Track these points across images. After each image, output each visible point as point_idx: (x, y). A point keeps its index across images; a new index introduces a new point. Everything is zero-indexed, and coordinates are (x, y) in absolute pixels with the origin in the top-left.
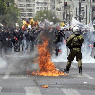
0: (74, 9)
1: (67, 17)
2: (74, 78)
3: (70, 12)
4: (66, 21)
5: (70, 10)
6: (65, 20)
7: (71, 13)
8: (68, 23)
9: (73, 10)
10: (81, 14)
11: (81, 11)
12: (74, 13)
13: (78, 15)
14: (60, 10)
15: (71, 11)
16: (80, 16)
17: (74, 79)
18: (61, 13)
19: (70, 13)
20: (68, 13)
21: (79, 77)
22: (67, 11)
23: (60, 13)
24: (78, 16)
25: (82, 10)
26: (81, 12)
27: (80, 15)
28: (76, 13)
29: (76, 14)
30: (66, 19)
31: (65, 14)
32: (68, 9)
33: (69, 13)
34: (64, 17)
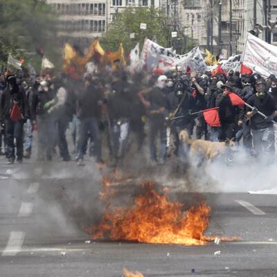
0: (246, 4)
1: (223, 32)
2: (254, 250)
3: (233, 15)
4: (219, 45)
5: (233, 8)
6: (215, 43)
7: (236, 16)
8: (225, 51)
9: (241, 7)
10: (272, 21)
11: (272, 9)
12: (245, 16)
13: (260, 21)
14: (195, 8)
15: (235, 11)
16: (270, 27)
17: (253, 253)
18: (199, 17)
19: (231, 16)
20: (225, 18)
21: (269, 245)
22: (220, 10)
23: (196, 16)
24: (260, 26)
25: (275, 7)
26: (270, 11)
27: (267, 22)
28: (252, 17)
29: (255, 20)
30: (219, 39)
31: (214, 21)
32: (226, 4)
33: (229, 16)
34: (210, 31)
